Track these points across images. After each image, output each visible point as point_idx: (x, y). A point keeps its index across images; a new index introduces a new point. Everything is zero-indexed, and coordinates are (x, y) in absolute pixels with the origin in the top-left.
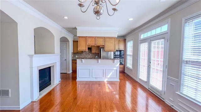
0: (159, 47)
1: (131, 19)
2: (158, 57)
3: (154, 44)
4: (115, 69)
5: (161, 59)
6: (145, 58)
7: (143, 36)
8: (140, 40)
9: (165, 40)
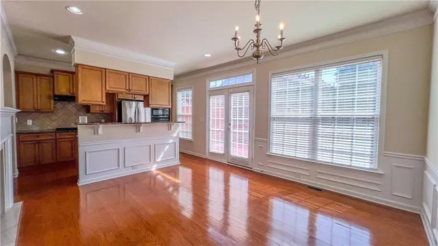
0: (241, 102)
1: (209, 55)
2: (241, 115)
3: (235, 98)
4: (171, 141)
5: (245, 119)
6: (220, 118)
7: (214, 84)
8: (207, 89)
9: (250, 94)
